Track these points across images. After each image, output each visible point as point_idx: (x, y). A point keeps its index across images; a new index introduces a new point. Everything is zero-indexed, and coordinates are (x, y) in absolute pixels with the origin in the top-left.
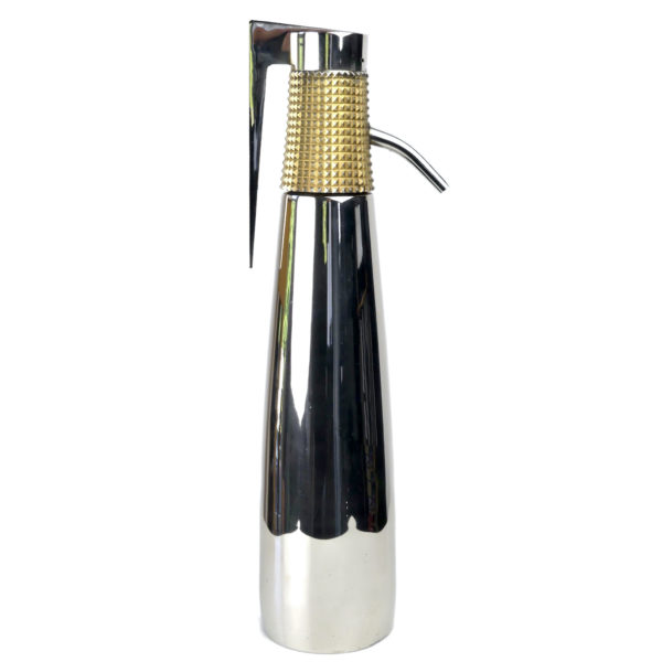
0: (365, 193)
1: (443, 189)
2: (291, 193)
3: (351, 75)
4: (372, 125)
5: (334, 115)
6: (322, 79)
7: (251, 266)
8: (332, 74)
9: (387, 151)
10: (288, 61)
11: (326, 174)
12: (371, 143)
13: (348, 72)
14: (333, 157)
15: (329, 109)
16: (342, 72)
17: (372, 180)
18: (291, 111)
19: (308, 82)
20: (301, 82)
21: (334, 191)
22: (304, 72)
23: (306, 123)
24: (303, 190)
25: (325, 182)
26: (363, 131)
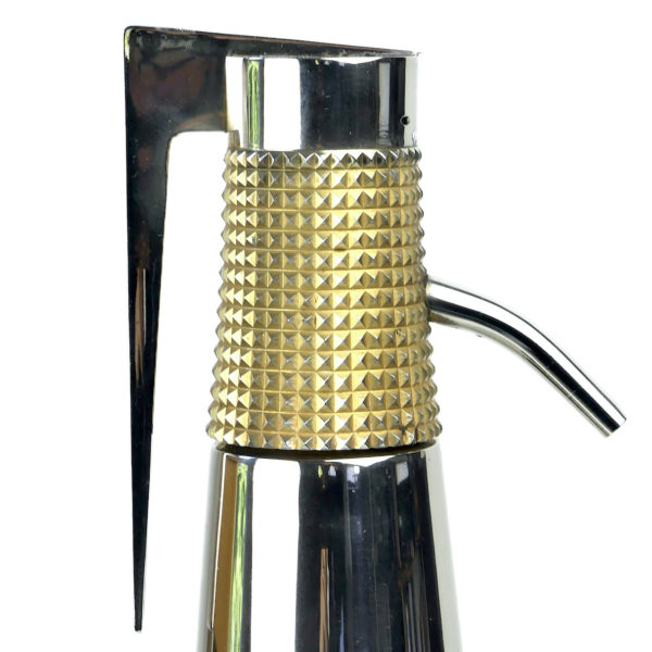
0: (418, 445)
1: (613, 426)
2: (235, 449)
3: (378, 159)
4: (431, 274)
5: (337, 258)
6: (307, 172)
7: (138, 627)
8: (329, 160)
9: (472, 335)
10: (222, 124)
11: (319, 403)
12: (430, 319)
13: (370, 153)
14: (338, 361)
15: (326, 245)
16: (355, 153)
17: (435, 410)
18: (230, 246)
19: (271, 180)
20: (254, 178)
21: (340, 445)
22: (261, 153)
23: (269, 280)
24: (263, 444)
25: (319, 424)
26: (408, 293)
